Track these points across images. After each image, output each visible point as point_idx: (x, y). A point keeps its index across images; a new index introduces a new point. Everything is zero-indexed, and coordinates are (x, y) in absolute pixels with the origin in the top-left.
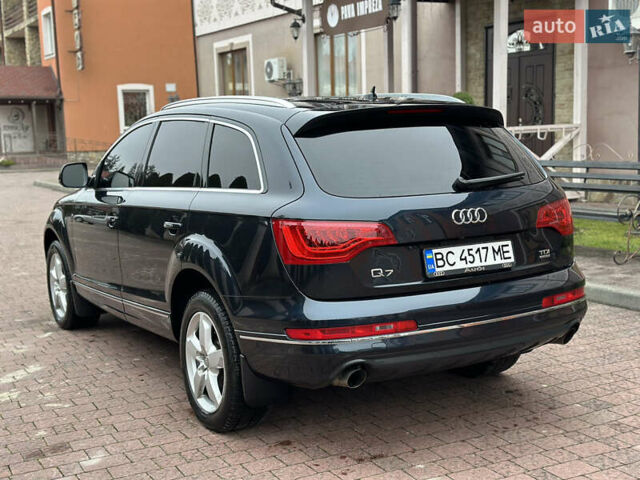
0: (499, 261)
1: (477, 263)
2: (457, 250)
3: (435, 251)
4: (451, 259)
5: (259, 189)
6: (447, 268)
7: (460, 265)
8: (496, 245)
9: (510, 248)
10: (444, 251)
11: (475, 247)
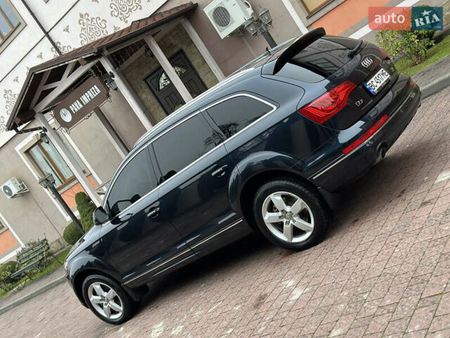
0: (387, 78)
1: (382, 82)
2: (373, 79)
3: (368, 84)
4: (375, 84)
5: (273, 108)
6: (376, 88)
7: (379, 85)
8: (380, 72)
9: (384, 71)
10: (370, 82)
11: (376, 75)
